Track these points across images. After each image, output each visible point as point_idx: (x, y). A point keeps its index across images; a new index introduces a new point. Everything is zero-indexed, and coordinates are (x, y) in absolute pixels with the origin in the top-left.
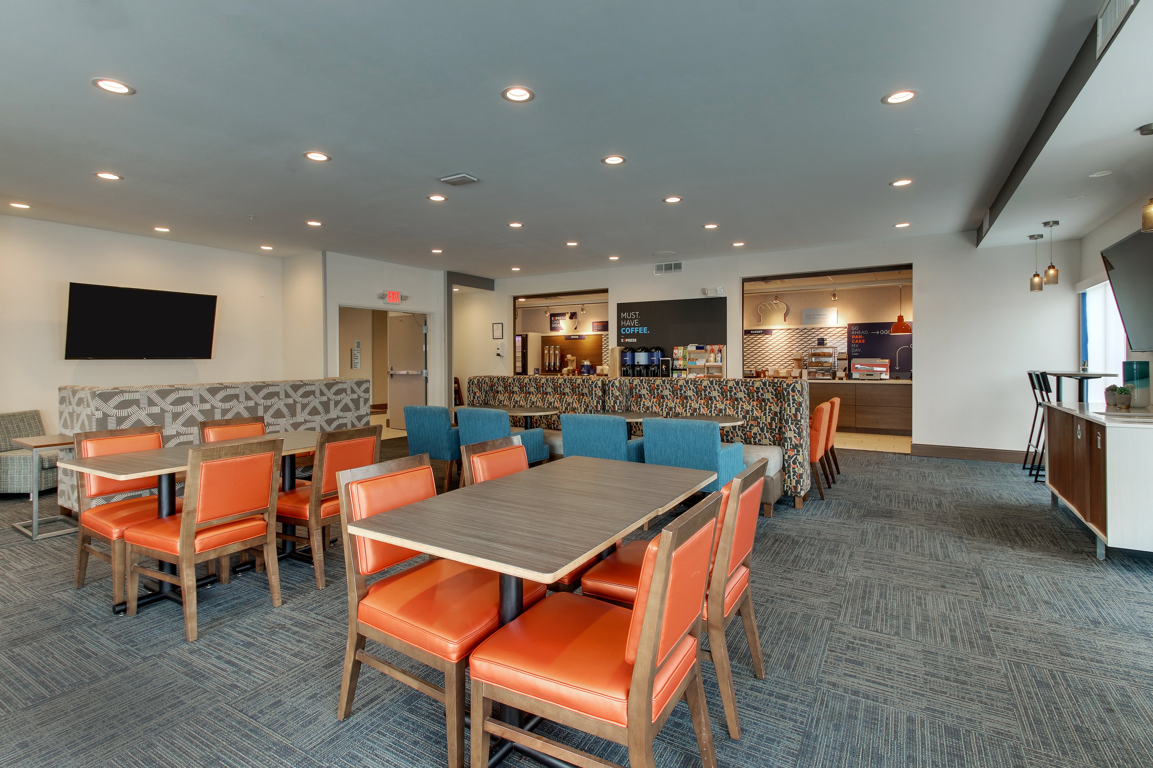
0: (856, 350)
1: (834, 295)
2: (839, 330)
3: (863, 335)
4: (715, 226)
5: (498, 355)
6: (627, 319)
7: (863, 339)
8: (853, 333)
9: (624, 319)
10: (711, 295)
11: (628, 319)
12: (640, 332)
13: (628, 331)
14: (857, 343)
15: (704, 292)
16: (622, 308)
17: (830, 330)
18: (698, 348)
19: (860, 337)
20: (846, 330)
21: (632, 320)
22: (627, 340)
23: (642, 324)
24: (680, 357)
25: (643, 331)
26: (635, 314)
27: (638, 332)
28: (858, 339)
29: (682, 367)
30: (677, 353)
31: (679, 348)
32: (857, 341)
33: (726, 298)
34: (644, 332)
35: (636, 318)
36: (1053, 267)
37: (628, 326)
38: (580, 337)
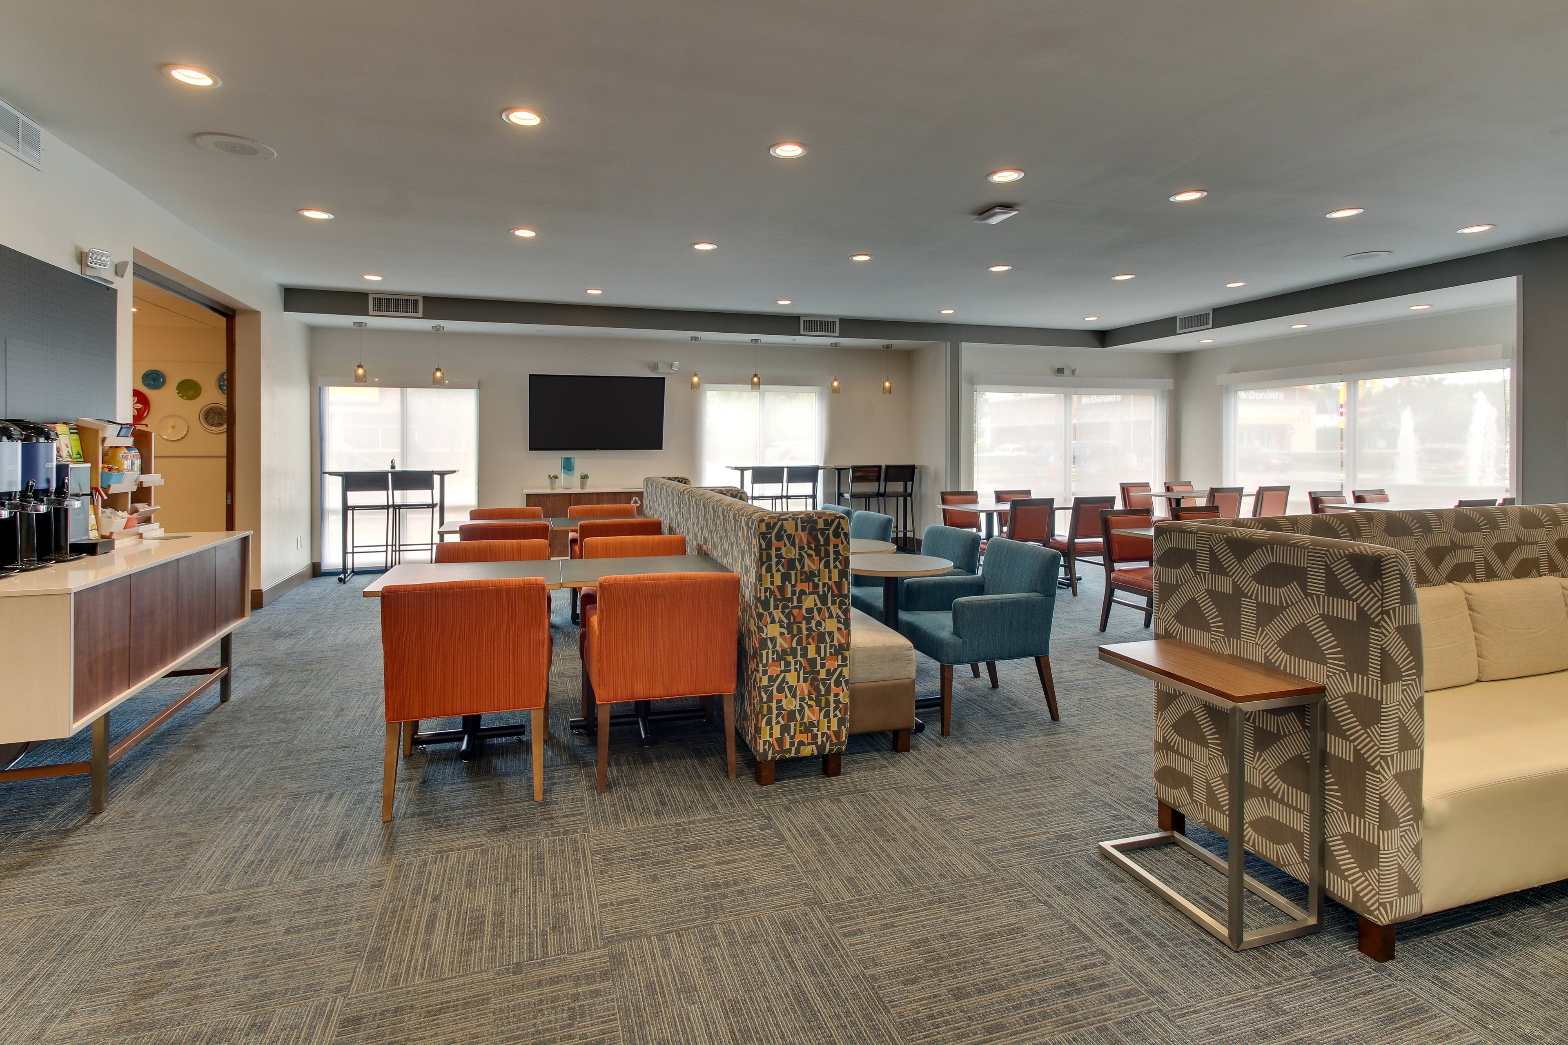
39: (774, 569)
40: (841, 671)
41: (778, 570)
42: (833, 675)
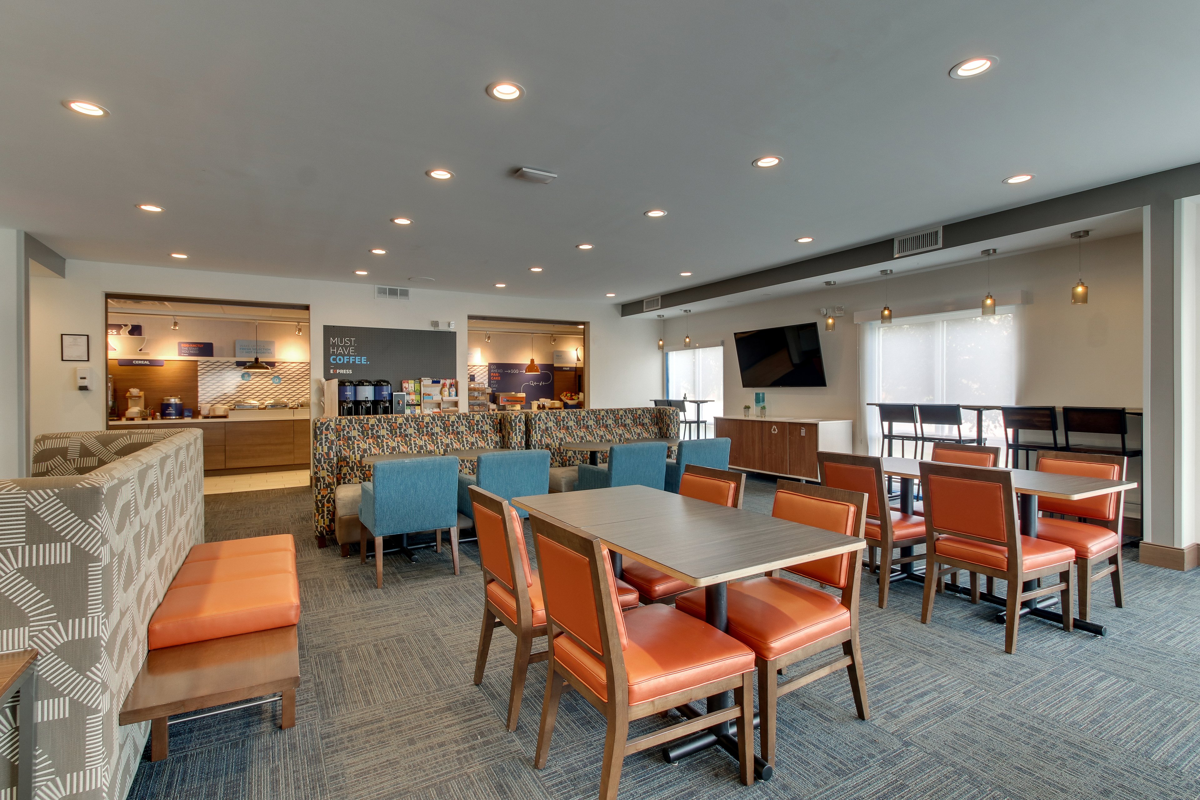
0: (495, 386)
1: (489, 338)
2: (482, 368)
3: (499, 373)
4: (540, 270)
5: (83, 388)
6: (338, 346)
7: (499, 376)
8: (492, 371)
9: (334, 345)
10: (442, 328)
11: (340, 346)
12: (357, 362)
13: (340, 360)
14: (495, 380)
15: (435, 324)
16: (329, 331)
17: (475, 368)
18: (434, 382)
19: (497, 374)
20: (487, 368)
21: (346, 347)
22: (338, 371)
23: (359, 352)
24: (412, 391)
25: (361, 361)
26: (351, 341)
27: (354, 362)
28: (496, 377)
29: (415, 402)
30: (407, 386)
31: (410, 381)
32: (495, 378)
33: (455, 333)
34: (363, 362)
35: (351, 346)
36: (688, 337)
37: (340, 354)
38: (153, 363)
39: (324, 444)
40: (330, 496)
41: (326, 445)
42: (325, 498)
